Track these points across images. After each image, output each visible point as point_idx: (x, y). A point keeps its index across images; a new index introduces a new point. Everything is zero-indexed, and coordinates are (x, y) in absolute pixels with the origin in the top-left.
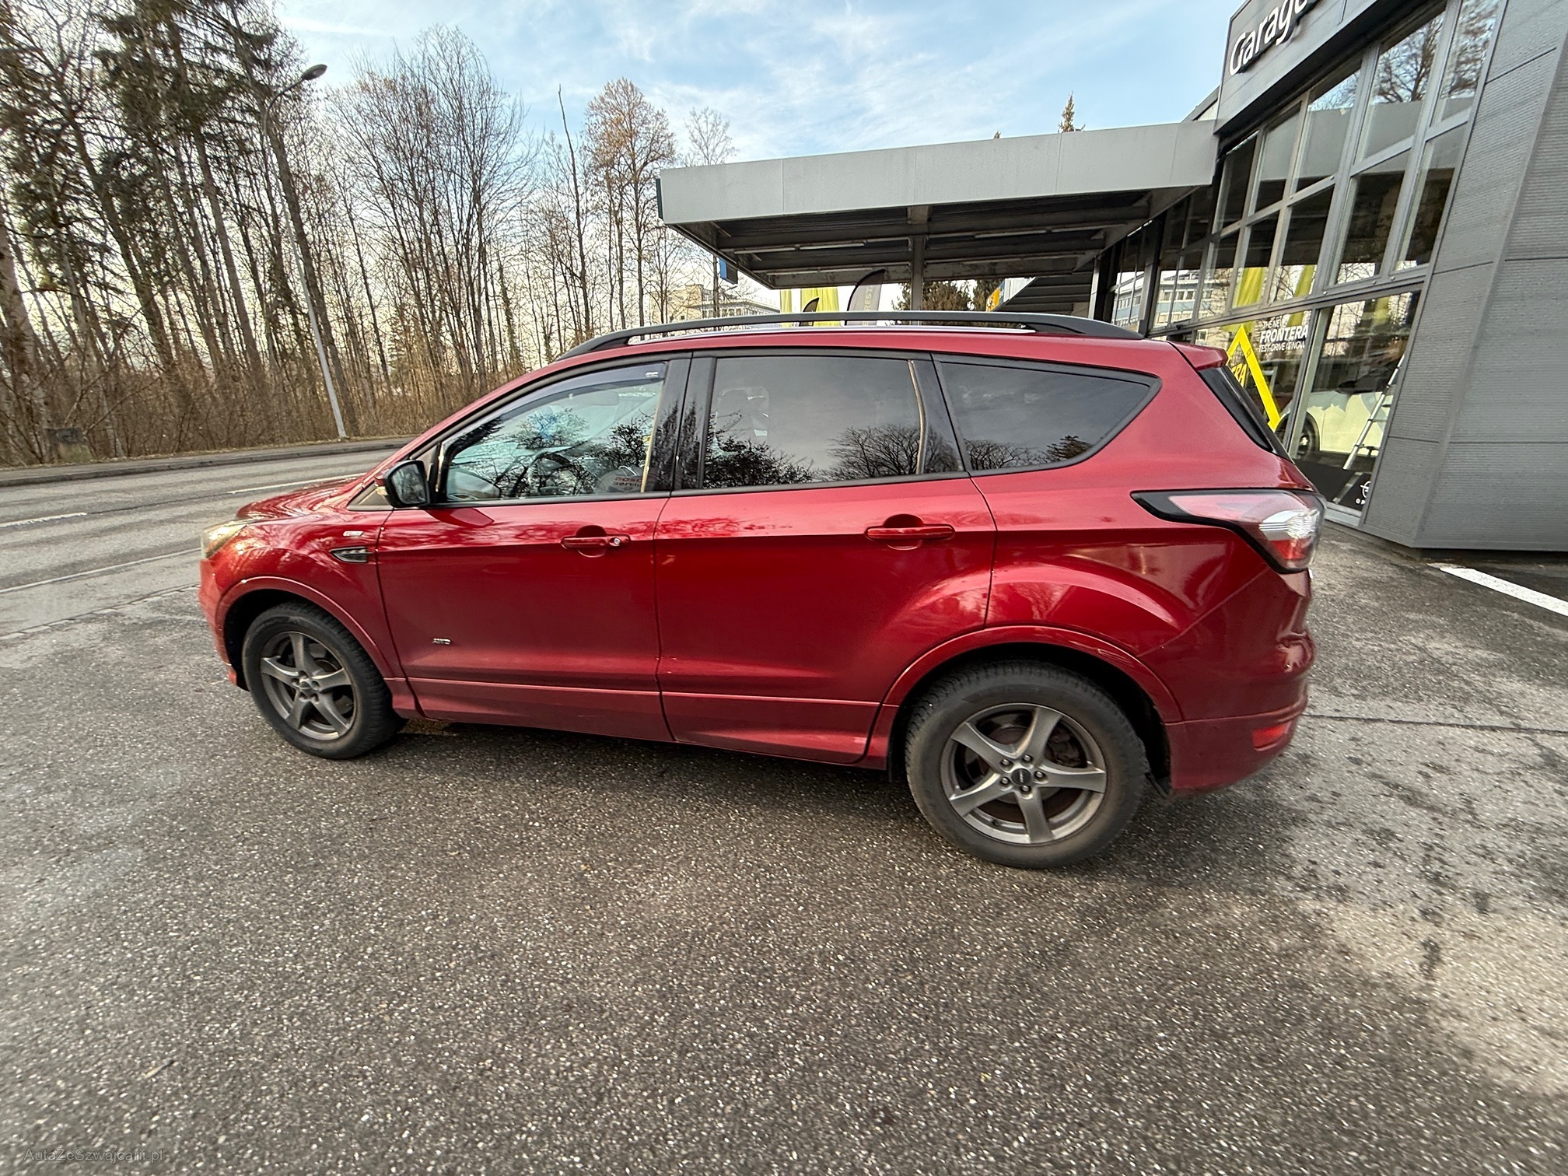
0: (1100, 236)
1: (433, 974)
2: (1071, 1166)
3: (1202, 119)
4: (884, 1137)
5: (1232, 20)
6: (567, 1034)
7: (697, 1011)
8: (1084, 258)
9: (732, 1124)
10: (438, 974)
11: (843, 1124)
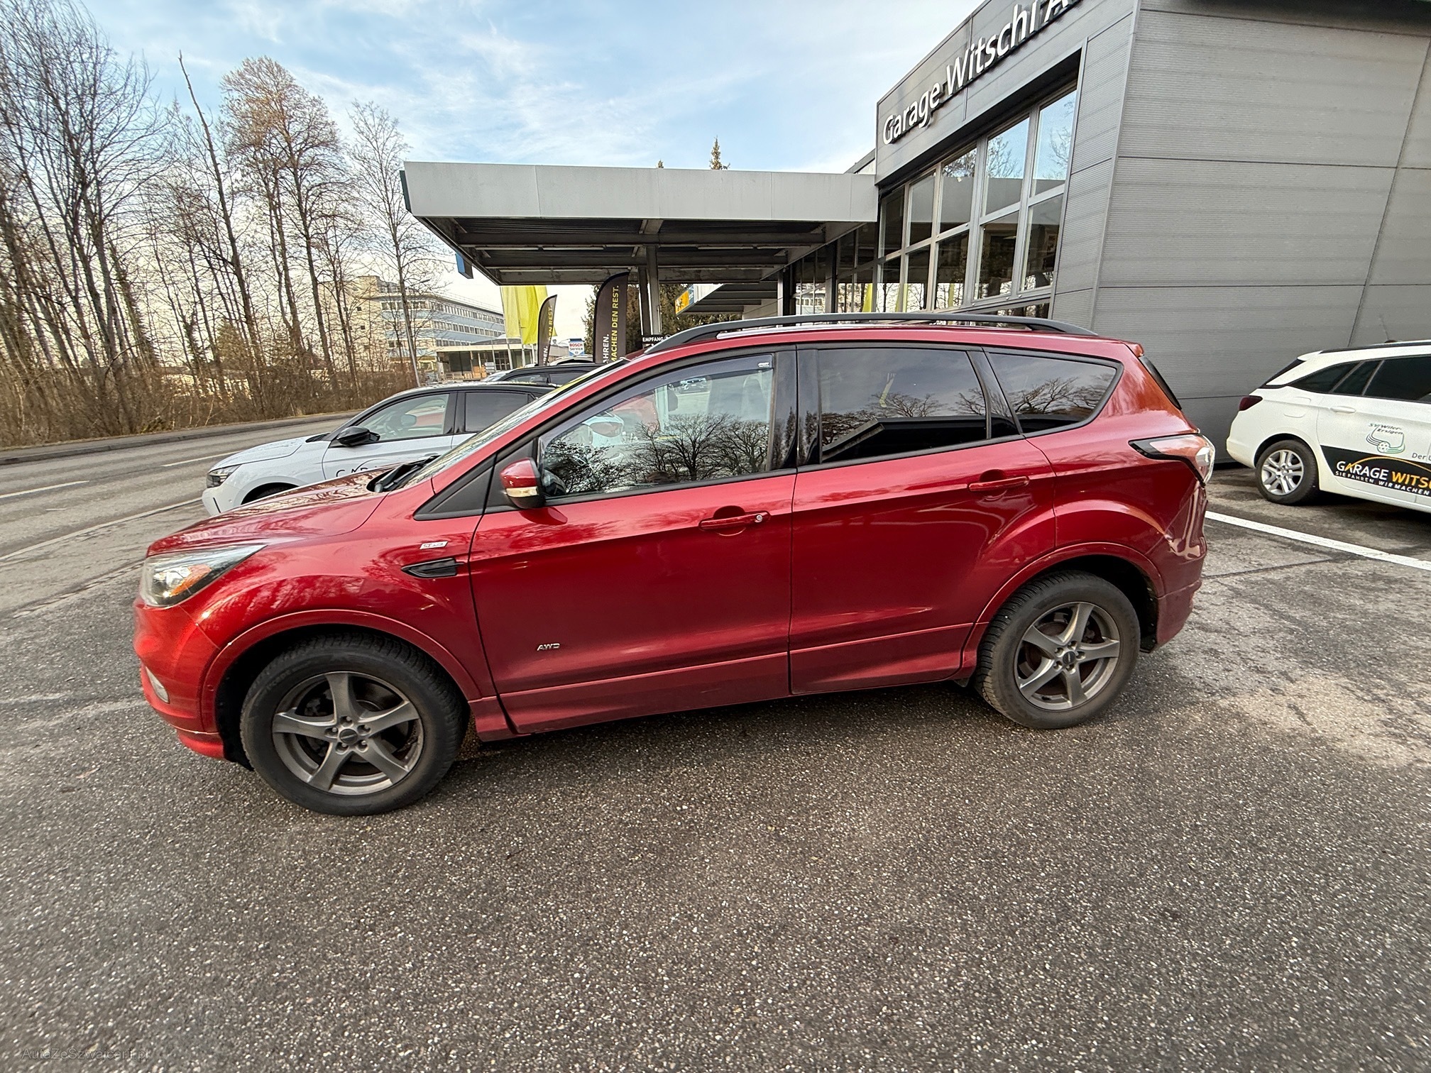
0: (782, 254)
1: (750, 965)
2: (1284, 896)
3: (861, 173)
4: (1186, 926)
5: (878, 104)
6: (917, 959)
7: (987, 900)
8: (768, 271)
9: (1097, 965)
10: (754, 963)
11: (1156, 930)
